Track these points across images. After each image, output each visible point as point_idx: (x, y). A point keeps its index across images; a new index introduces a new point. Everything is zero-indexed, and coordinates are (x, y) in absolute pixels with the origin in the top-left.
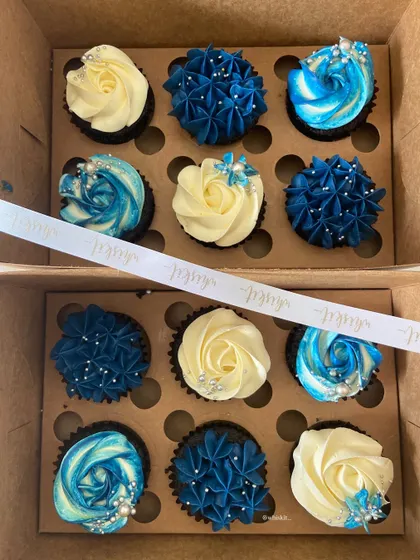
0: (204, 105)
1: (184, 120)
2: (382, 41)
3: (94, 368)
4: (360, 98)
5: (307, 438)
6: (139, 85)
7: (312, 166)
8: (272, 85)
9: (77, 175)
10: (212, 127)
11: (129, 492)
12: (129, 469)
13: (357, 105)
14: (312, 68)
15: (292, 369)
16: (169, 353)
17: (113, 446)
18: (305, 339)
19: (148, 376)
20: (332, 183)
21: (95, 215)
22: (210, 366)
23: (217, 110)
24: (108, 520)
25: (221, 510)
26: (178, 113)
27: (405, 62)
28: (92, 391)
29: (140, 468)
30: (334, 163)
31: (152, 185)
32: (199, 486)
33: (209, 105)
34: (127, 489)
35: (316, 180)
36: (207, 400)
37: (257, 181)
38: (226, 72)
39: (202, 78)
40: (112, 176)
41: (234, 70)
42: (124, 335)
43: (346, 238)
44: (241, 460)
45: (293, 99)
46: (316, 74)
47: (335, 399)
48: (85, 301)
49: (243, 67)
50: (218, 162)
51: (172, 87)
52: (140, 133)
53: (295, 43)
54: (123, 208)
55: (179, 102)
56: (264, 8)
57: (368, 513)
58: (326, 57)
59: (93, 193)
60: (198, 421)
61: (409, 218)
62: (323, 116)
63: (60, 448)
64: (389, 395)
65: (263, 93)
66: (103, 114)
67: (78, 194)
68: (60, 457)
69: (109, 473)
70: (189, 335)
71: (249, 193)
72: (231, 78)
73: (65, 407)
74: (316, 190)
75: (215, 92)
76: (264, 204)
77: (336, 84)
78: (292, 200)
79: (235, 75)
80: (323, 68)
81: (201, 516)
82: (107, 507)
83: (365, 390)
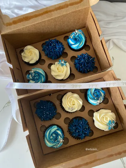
0: (52, 52)
3: (46, 113)
4: (83, 41)
5: (95, 114)
6: (37, 52)
7: (78, 57)
8: (64, 43)
9: (30, 74)
10: (55, 56)
11: (61, 137)
12: (59, 132)
13: (83, 42)
14: (71, 38)
15: (87, 101)
16: (60, 106)
17: (55, 128)
18: (88, 93)
19: (57, 112)
20: (83, 59)
21: (36, 81)
22: (70, 105)
23: (55, 52)
24: (58, 144)
25: (82, 134)
26: (47, 55)
27: (90, 30)
28: (46, 118)
29: (62, 131)
30: (82, 55)
31: (45, 71)
32: (75, 131)
34: (60, 136)
35: (80, 60)
36: (71, 113)
37: (67, 64)
38: (54, 44)
39: (50, 47)
40: (37, 72)
41: (56, 43)
42: (49, 104)
43: (89, 70)
44: (82, 123)
45: (70, 45)
46: (73, 39)
47: (98, 104)
48: (38, 100)
49: (57, 42)
50: (58, 62)
51: (44, 50)
52: (40, 61)
53: (66, 33)
54: (42, 78)
55: (46, 53)
57: (112, 125)
58: (74, 34)
59: (34, 76)
60: (71, 118)
61: (101, 62)
62: (77, 46)
63: (43, 133)
64: (110, 100)
65: (63, 45)
66: (31, 60)
67: (31, 78)
68: (44, 135)
69: (56, 134)
70: (63, 100)
71: (66, 67)
72: (56, 45)
73: (41, 124)
74: (80, 62)
75: (53, 49)
76: (70, 68)
77: (78, 40)
78: (76, 65)
79: (56, 44)
80: (74, 37)
81: (78, 138)
82: (57, 141)
83: (104, 100)
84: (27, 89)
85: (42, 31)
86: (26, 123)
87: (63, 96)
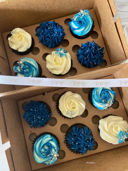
0: (48, 37)
1: (43, 43)
2: (92, 8)
3: (36, 118)
4: (90, 25)
5: (101, 122)
6: (29, 37)
7: (82, 46)
8: (65, 27)
9: (18, 65)
10: (52, 43)
11: (55, 150)
12: (53, 144)
13: (90, 27)
14: (75, 20)
15: (92, 103)
16: (56, 108)
17: (47, 138)
18: (93, 94)
19: (52, 117)
20: (89, 49)
21: (26, 75)
22: (69, 109)
23: (52, 38)
24: (51, 160)
25: (83, 148)
26: (41, 41)
27: (100, 12)
28: (37, 124)
29: (57, 143)
30: (88, 44)
31: (39, 63)
32: (74, 143)
33: (49, 37)
34: (54, 149)
35: (84, 49)
36: (70, 118)
37: (68, 54)
38: (52, 27)
39: (45, 30)
40: (28, 63)
41: (54, 26)
42: (42, 106)
43: (96, 63)
44: (84, 133)
45: (72, 29)
47: (106, 108)
48: (29, 100)
49: (56, 24)
50: (56, 52)
51: (38, 35)
52: (32, 50)
53: (68, 15)
54: (33, 71)
55: (41, 38)
56: (57, 7)
57: (124, 137)
58: (78, 16)
59: (24, 69)
60: (70, 125)
61: (112, 53)
62: (81, 32)
63: (32, 144)
64: (121, 104)
65: (63, 30)
66: (21, 47)
67: (19, 70)
68: (33, 146)
69: (48, 146)
70: (61, 101)
71: (67, 58)
72: (53, 28)
73: (31, 132)
74: (85, 52)
75: (50, 33)
76: (72, 60)
77: (83, 23)
78: (79, 57)
79: (54, 27)
80: (78, 19)
81: (77, 152)
82: (50, 156)
83: (114, 104)
84: (14, 85)
85: (36, 9)
86: (6, 131)
87: (61, 96)
